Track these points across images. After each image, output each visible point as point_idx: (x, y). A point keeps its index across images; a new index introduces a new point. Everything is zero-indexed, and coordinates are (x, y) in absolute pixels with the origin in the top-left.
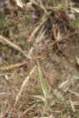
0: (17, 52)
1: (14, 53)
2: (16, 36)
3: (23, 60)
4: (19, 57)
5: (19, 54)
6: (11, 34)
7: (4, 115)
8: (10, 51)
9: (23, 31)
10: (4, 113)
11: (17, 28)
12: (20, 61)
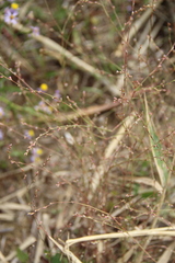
0: (91, 80)
1: (85, 82)
2: (89, 45)
3: (104, 99)
4: (95, 90)
5: (97, 85)
6: (77, 40)
7: (66, 221)
8: (76, 79)
9: (104, 32)
10: (64, 218)
11: (90, 25)
12: (97, 102)
